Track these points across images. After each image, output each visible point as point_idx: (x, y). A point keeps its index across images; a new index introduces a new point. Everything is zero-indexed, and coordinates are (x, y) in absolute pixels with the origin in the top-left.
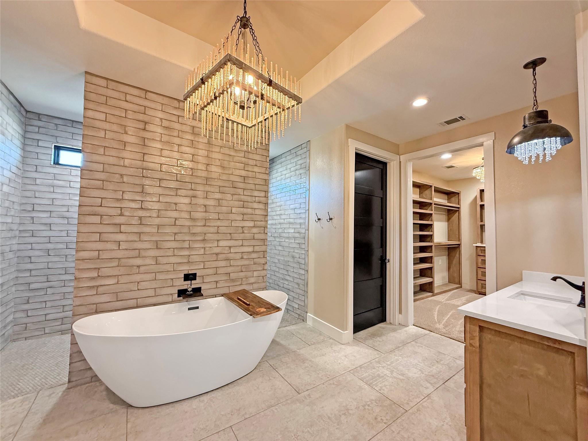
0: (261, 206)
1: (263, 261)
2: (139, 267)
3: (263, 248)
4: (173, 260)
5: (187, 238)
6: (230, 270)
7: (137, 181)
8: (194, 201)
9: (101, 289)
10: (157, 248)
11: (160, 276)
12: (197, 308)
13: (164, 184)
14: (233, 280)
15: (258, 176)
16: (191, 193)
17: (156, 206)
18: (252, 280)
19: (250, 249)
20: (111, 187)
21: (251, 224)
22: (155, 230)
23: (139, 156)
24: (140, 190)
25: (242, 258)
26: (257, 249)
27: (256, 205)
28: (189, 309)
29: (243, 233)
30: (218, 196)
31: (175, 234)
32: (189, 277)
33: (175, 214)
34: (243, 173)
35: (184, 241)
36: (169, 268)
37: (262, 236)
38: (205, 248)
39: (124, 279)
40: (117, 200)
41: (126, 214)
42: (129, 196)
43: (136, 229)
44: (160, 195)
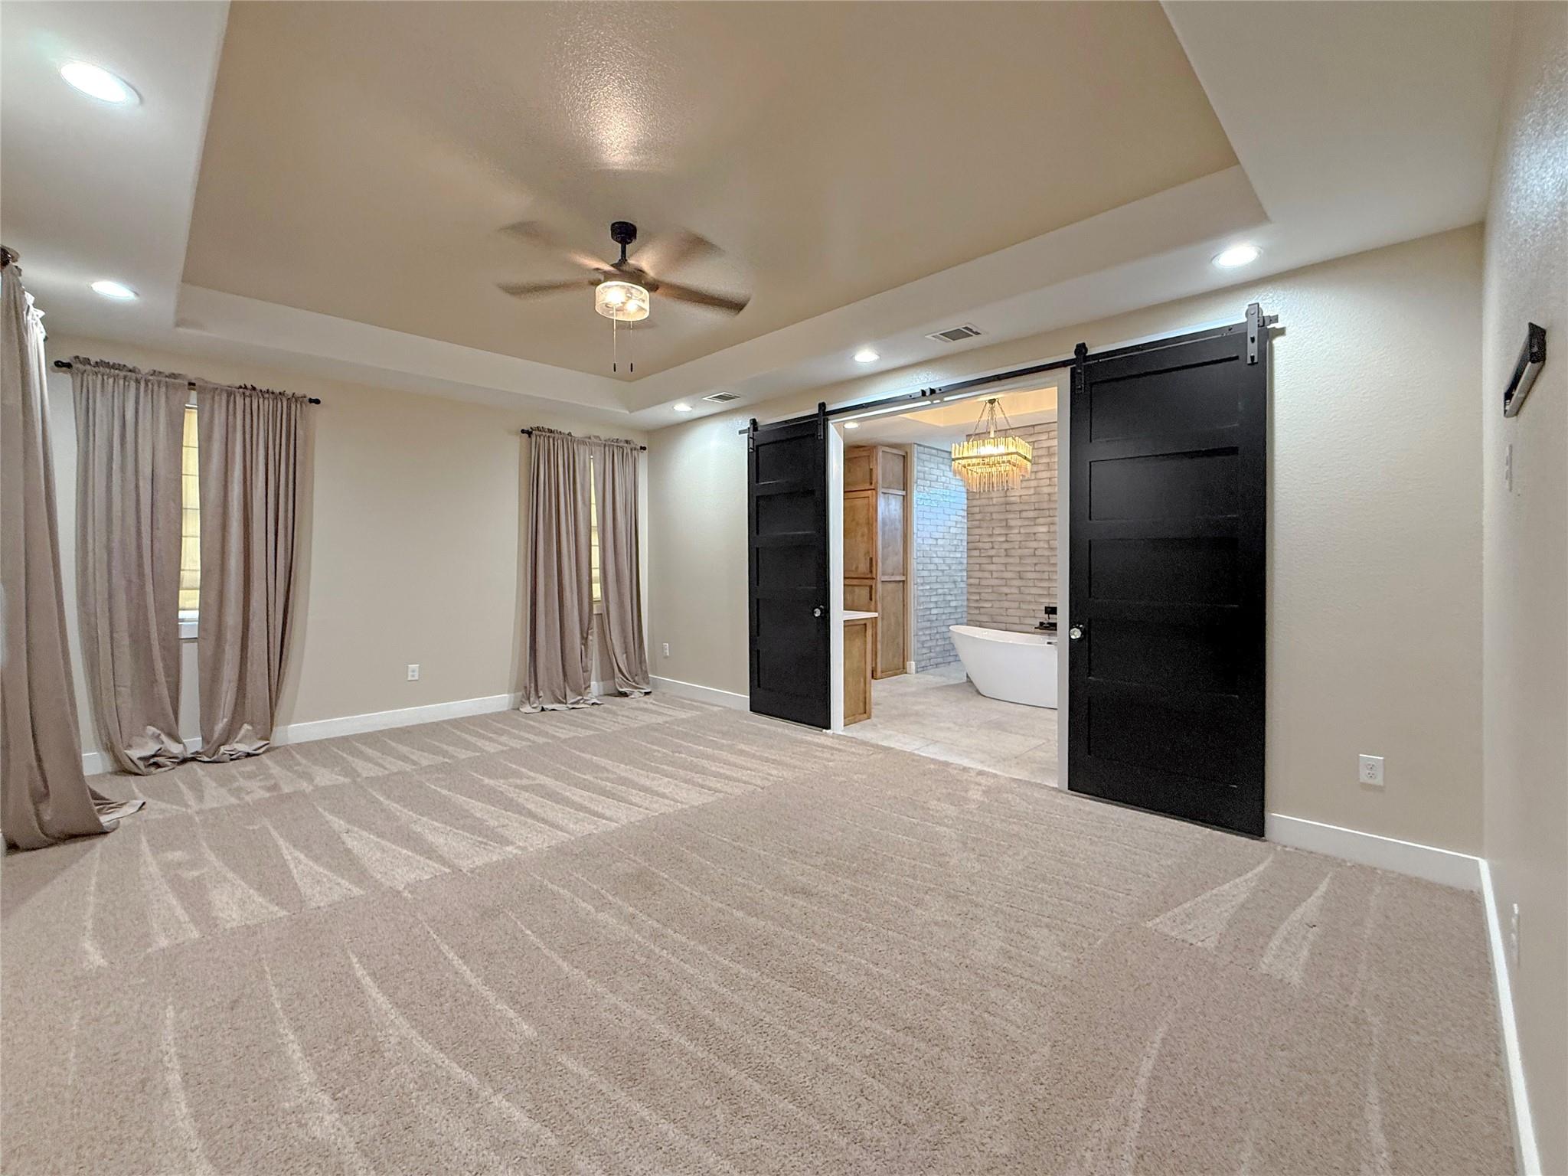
2: (1006, 594)
4: (1034, 591)
5: (1046, 568)
7: (1002, 517)
8: (1053, 528)
9: (982, 610)
10: (1021, 578)
11: (1023, 606)
13: (1024, 514)
16: (1049, 520)
17: (1018, 538)
20: (984, 524)
22: (1017, 561)
24: (1004, 524)
28: (1048, 644)
31: (1036, 564)
32: (1050, 611)
33: (1034, 545)
35: (1044, 572)
36: (1029, 598)
39: (997, 604)
40: (990, 536)
41: (996, 547)
42: (997, 531)
43: (1003, 560)
44: (1020, 527)
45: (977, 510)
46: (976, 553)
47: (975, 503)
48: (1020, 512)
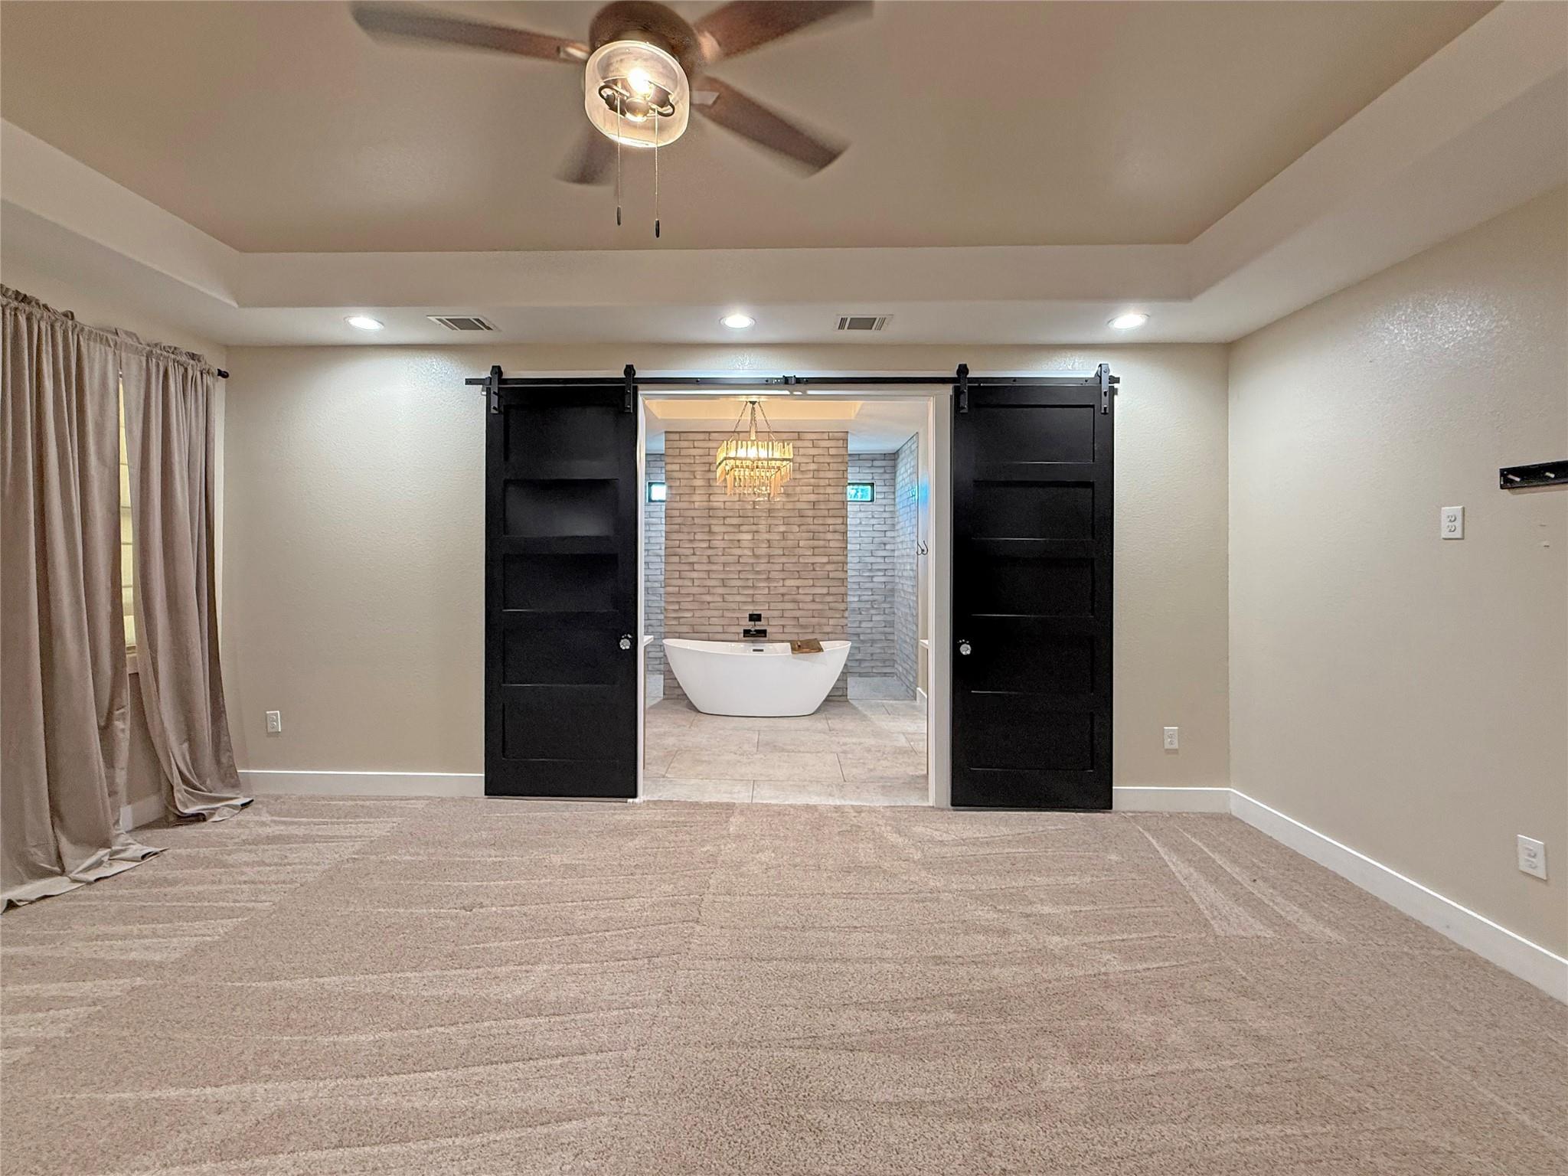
0: (838, 536)
1: (842, 606)
2: (709, 603)
3: (842, 590)
4: (738, 598)
5: (750, 576)
6: (798, 614)
7: (705, 521)
8: (757, 536)
9: (681, 620)
10: (725, 586)
11: (727, 614)
12: (762, 650)
13: (728, 521)
14: (802, 626)
15: (832, 497)
16: (754, 528)
17: (722, 544)
18: (827, 629)
19: (825, 591)
20: (685, 529)
21: (825, 560)
22: (722, 568)
23: (705, 498)
24: (707, 529)
25: (813, 601)
26: (833, 591)
27: (829, 536)
28: (754, 650)
29: (814, 570)
30: (782, 529)
31: (740, 572)
32: (755, 618)
33: (738, 552)
34: (813, 498)
35: (748, 579)
36: (734, 606)
37: (840, 575)
38: (769, 587)
39: (698, 614)
40: (691, 541)
41: (698, 553)
42: (699, 537)
43: (705, 567)
44: (724, 533)
45: (676, 513)
46: (676, 559)
47: (675, 505)
48: (724, 518)
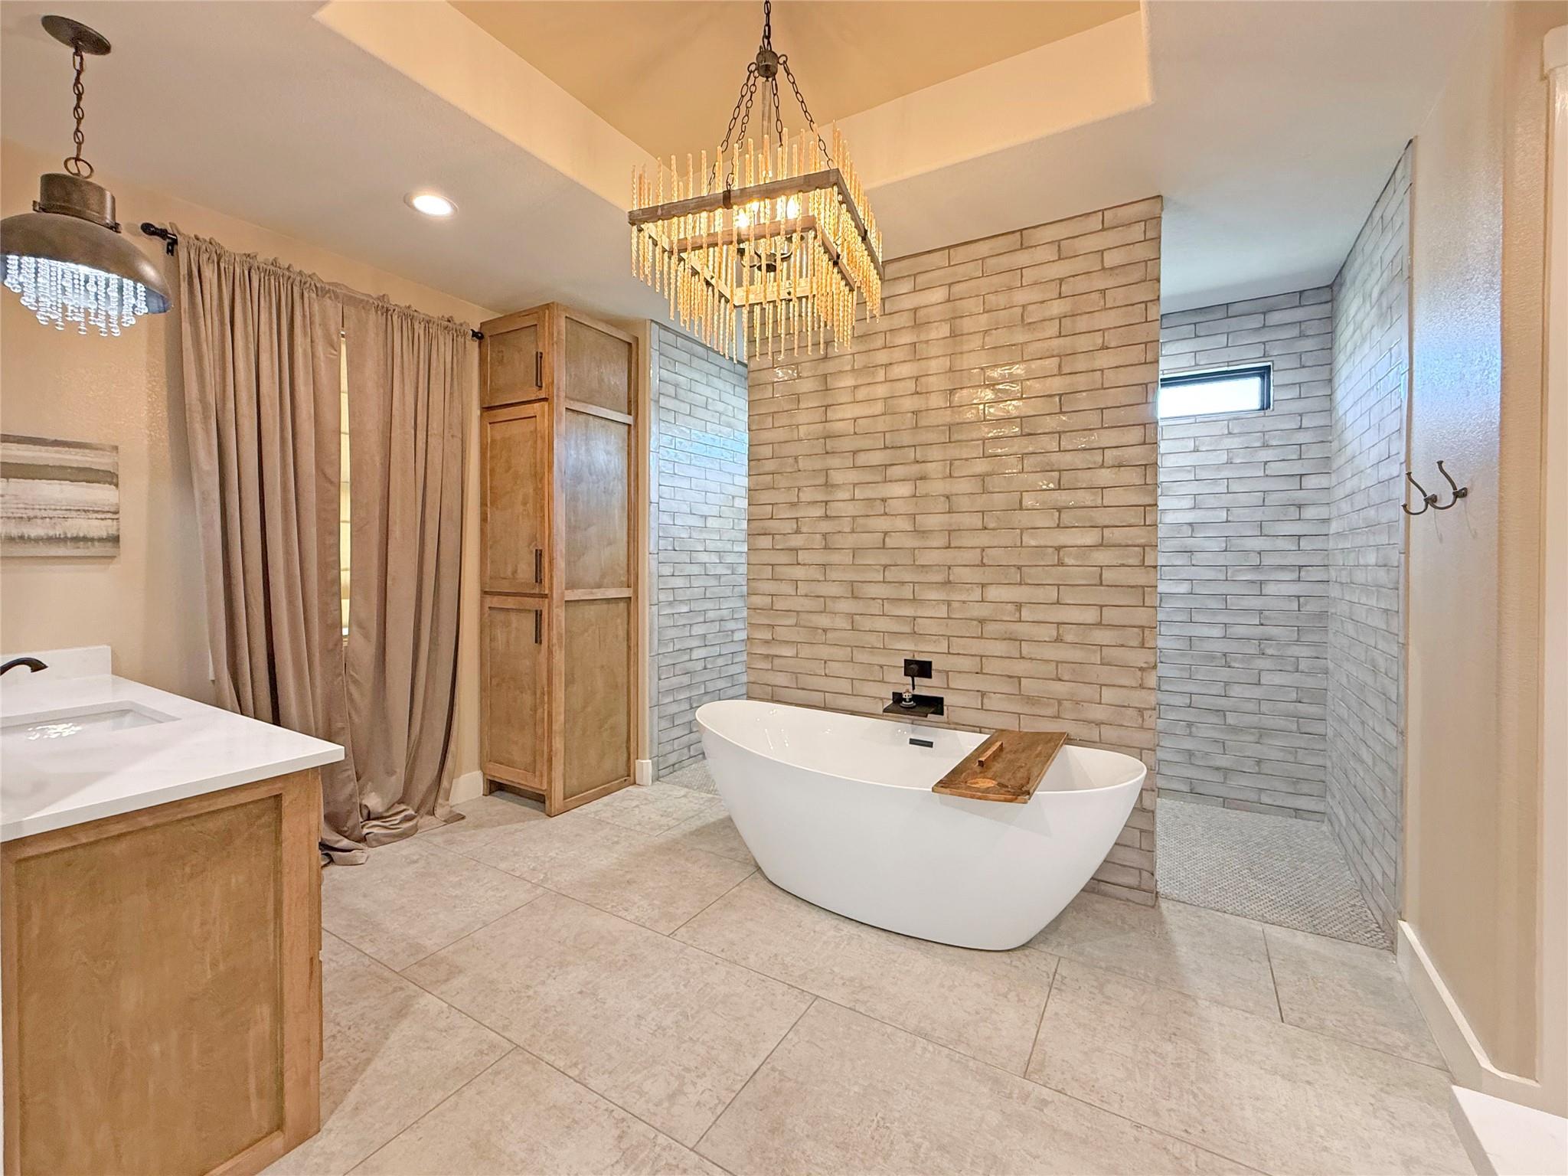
0: (1133, 477)
1: (1140, 658)
2: (825, 631)
3: (1141, 616)
4: (882, 624)
5: (908, 577)
6: (1019, 668)
7: (818, 464)
8: (923, 488)
9: (777, 661)
10: (854, 597)
11: (861, 656)
12: (930, 744)
13: (862, 459)
14: (1030, 700)
15: (1111, 377)
17: (850, 509)
18: (1098, 713)
19: (1090, 616)
20: (782, 482)
21: (1090, 538)
22: (848, 560)
23: (817, 416)
24: (821, 480)
25: (1059, 640)
26: (1110, 615)
27: (1105, 476)
28: (913, 742)
29: (1061, 564)
30: (981, 466)
31: (885, 567)
32: (920, 669)
33: (883, 524)
34: (1057, 385)
35: (903, 583)
36: (874, 640)
37: (1139, 578)
38: (949, 603)
39: (806, 651)
40: (793, 505)
41: (804, 529)
42: (807, 495)
43: (819, 557)
44: (855, 485)
45: (767, 451)
46: (765, 542)
47: (766, 436)
48: (855, 453)
